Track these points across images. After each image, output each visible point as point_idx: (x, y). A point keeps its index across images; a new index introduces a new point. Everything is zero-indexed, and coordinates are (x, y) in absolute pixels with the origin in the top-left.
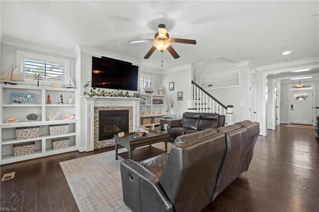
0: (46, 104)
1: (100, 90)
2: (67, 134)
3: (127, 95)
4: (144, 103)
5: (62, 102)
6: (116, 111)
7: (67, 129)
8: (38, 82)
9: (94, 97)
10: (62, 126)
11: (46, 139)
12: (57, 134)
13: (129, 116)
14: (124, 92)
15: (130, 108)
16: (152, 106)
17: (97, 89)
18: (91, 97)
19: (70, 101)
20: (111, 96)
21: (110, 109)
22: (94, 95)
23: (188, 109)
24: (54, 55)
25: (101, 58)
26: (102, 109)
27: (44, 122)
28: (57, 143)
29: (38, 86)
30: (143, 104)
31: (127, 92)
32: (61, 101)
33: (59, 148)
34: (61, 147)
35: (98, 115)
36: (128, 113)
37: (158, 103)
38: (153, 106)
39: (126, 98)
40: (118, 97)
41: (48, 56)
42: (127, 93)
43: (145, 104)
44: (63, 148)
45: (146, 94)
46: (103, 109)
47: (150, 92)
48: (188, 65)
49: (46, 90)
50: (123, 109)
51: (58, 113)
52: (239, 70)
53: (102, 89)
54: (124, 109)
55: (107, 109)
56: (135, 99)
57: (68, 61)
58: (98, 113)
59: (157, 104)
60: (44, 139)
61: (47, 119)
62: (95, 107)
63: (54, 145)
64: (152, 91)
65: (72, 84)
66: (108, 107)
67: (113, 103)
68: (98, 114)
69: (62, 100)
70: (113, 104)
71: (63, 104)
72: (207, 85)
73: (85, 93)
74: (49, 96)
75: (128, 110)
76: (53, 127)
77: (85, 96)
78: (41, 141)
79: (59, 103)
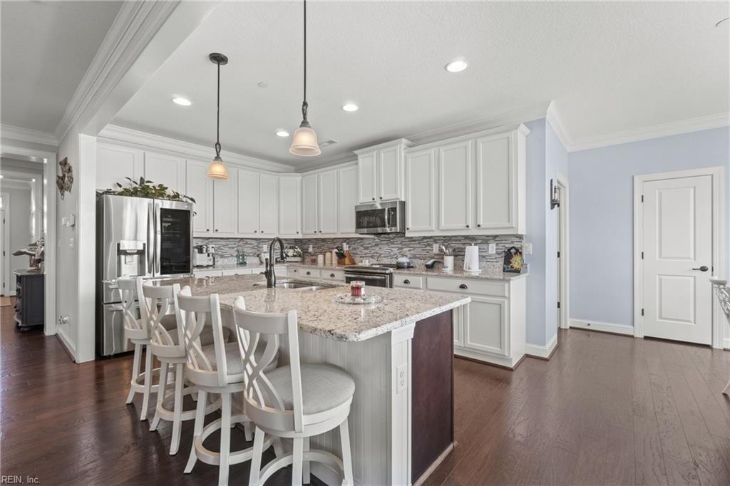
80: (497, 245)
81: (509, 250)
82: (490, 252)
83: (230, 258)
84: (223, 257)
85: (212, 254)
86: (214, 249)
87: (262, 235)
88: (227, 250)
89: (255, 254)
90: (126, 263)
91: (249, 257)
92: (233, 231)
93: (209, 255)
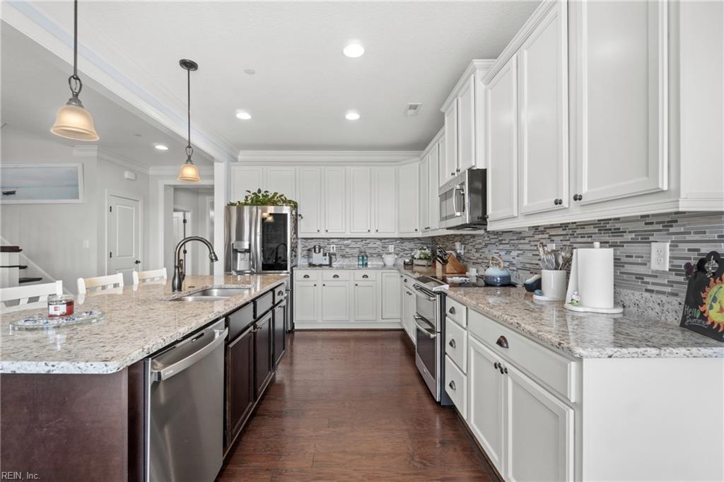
52: (79, 165)
80: (674, 245)
81: (702, 263)
82: (654, 266)
83: (351, 259)
84: (343, 256)
85: (329, 253)
86: (335, 249)
87: (377, 234)
88: (348, 250)
89: (380, 255)
90: (241, 259)
91: (371, 258)
92: (344, 231)
93: (325, 255)
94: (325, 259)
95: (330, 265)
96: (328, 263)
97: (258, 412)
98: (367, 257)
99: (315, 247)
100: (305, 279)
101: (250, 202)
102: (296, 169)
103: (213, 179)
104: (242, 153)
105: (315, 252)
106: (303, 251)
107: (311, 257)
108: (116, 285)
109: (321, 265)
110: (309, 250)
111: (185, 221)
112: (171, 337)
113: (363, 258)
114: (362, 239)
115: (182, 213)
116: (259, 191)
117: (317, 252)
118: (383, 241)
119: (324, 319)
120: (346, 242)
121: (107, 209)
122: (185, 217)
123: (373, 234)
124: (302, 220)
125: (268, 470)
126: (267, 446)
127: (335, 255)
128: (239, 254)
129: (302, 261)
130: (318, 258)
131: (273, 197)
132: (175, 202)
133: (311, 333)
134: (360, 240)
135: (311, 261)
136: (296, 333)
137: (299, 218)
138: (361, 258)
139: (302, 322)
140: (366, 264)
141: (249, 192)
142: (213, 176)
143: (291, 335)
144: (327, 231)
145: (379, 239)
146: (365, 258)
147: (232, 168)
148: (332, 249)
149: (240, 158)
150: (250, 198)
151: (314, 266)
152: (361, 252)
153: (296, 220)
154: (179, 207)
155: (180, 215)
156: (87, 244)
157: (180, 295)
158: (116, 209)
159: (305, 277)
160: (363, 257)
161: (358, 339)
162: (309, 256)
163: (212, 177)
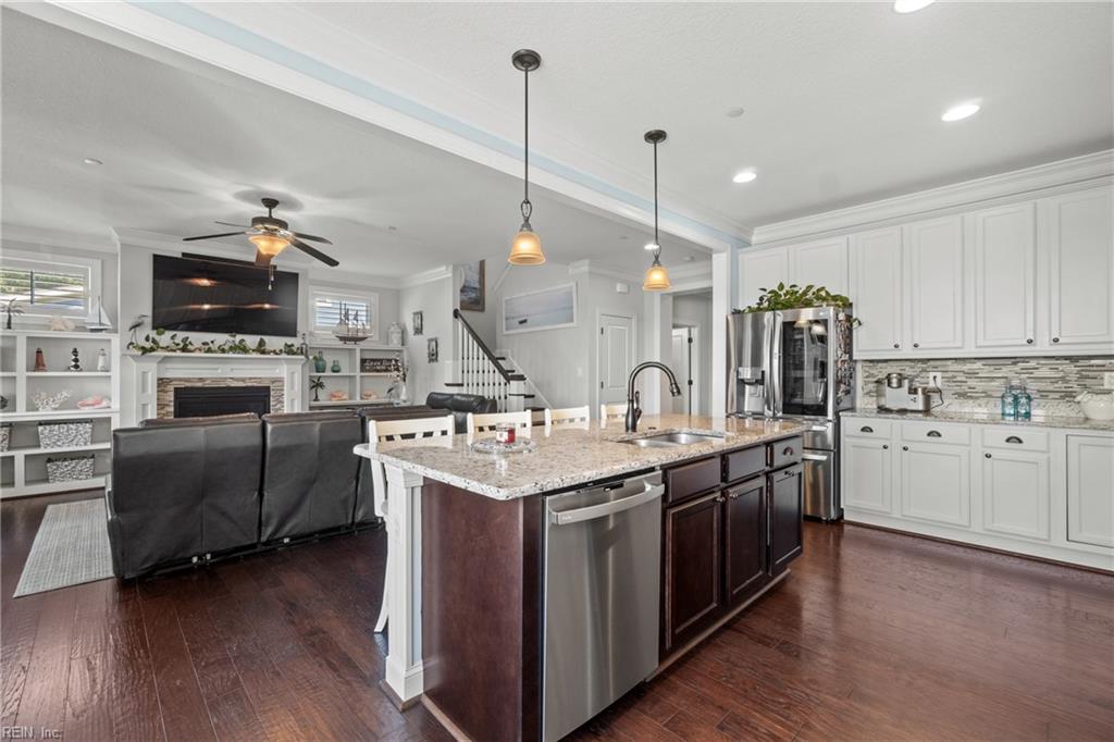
0: (28, 370)
1: (175, 335)
2: (85, 444)
3: (261, 349)
4: (336, 369)
5: (76, 367)
6: (229, 388)
7: (86, 432)
8: (10, 317)
9: (153, 353)
10: (71, 426)
11: (26, 456)
12: (59, 443)
13: (272, 403)
14: (252, 340)
15: (273, 382)
16: (358, 378)
17: (169, 334)
18: (143, 354)
19: (101, 364)
20: (209, 351)
21: (208, 384)
22: (152, 350)
23: (447, 385)
24: (57, 250)
25: (180, 256)
26: (182, 385)
27: (21, 414)
28: (58, 466)
29: (9, 327)
30: (334, 371)
31: (262, 340)
32: (73, 363)
33: (63, 477)
34: (71, 475)
35: (172, 399)
36: (269, 396)
37: (383, 368)
38: (362, 377)
39: (255, 355)
40: (231, 355)
41: (39, 251)
42: (262, 343)
43: (338, 371)
44: (77, 478)
45: (340, 344)
46: (188, 384)
47: (356, 340)
48: (444, 268)
49: (28, 338)
50: (250, 384)
51: (65, 394)
52: (573, 284)
53: (181, 335)
54: (255, 384)
55: (199, 384)
56: (285, 359)
57: (98, 263)
58: (172, 394)
59: (378, 371)
60: (19, 456)
61: (31, 407)
62: (159, 379)
63: (49, 470)
64: (360, 335)
65: (106, 320)
66: (201, 380)
67: (217, 369)
68: (170, 397)
69: (76, 360)
70: (220, 371)
71: (81, 370)
72: (516, 321)
73: (131, 343)
74: (39, 352)
75: (269, 387)
76: (48, 427)
77: (129, 352)
78: (12, 458)
79: (68, 369)
83: (982, 401)
84: (962, 395)
85: (924, 389)
86: (939, 380)
87: (1056, 347)
88: (971, 383)
89: (1068, 396)
90: (751, 395)
91: (1043, 402)
92: (959, 344)
93: (913, 391)
94: (914, 400)
95: (927, 411)
96: (921, 407)
97: (736, 626)
98: (1029, 398)
99: (889, 377)
100: (865, 434)
101: (766, 304)
102: (848, 239)
103: (711, 278)
104: (757, 230)
105: (889, 384)
106: (866, 383)
107: (884, 395)
108: (583, 419)
109: (903, 411)
110: (878, 382)
111: (690, 340)
112: (572, 478)
113: (1018, 401)
114: (1015, 360)
115: (686, 330)
116: (781, 287)
117: (895, 385)
118: (1082, 363)
119: (906, 513)
120: (967, 367)
121: (598, 331)
122: (690, 334)
123: (1043, 347)
124: (860, 328)
125: (721, 708)
126: (732, 677)
127: (939, 391)
128: (747, 387)
129: (862, 401)
130: (896, 397)
131: (805, 293)
132: (675, 315)
133: (876, 532)
134: (1009, 362)
135: (883, 402)
136: (847, 528)
137: (855, 325)
138: (1010, 400)
139: (858, 511)
140: (1028, 415)
141: (765, 290)
142: (711, 274)
143: (835, 529)
144: (916, 346)
145: (1066, 358)
146: (1023, 400)
147: (740, 256)
148: (935, 379)
149: (754, 239)
150: (765, 298)
151: (888, 411)
152: (1012, 388)
153: (850, 329)
154: (681, 322)
155: (684, 332)
156: (580, 371)
157: (631, 437)
158: (608, 331)
159: (863, 430)
160: (1016, 398)
161: (990, 570)
162: (879, 394)
163: (710, 276)
